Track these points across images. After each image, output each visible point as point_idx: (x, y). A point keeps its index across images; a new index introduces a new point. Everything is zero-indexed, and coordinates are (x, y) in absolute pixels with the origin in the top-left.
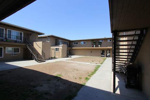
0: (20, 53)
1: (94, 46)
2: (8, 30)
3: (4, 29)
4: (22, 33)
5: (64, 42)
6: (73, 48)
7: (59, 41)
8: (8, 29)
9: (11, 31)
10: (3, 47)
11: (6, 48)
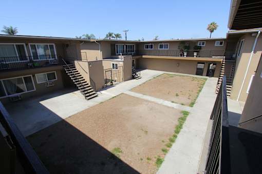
0: (57, 79)
1: (185, 54)
2: (31, 45)
3: (24, 44)
4: (53, 45)
5: (127, 46)
6: (144, 56)
7: (117, 46)
8: (29, 44)
9: (35, 45)
10: (31, 76)
11: (36, 75)
